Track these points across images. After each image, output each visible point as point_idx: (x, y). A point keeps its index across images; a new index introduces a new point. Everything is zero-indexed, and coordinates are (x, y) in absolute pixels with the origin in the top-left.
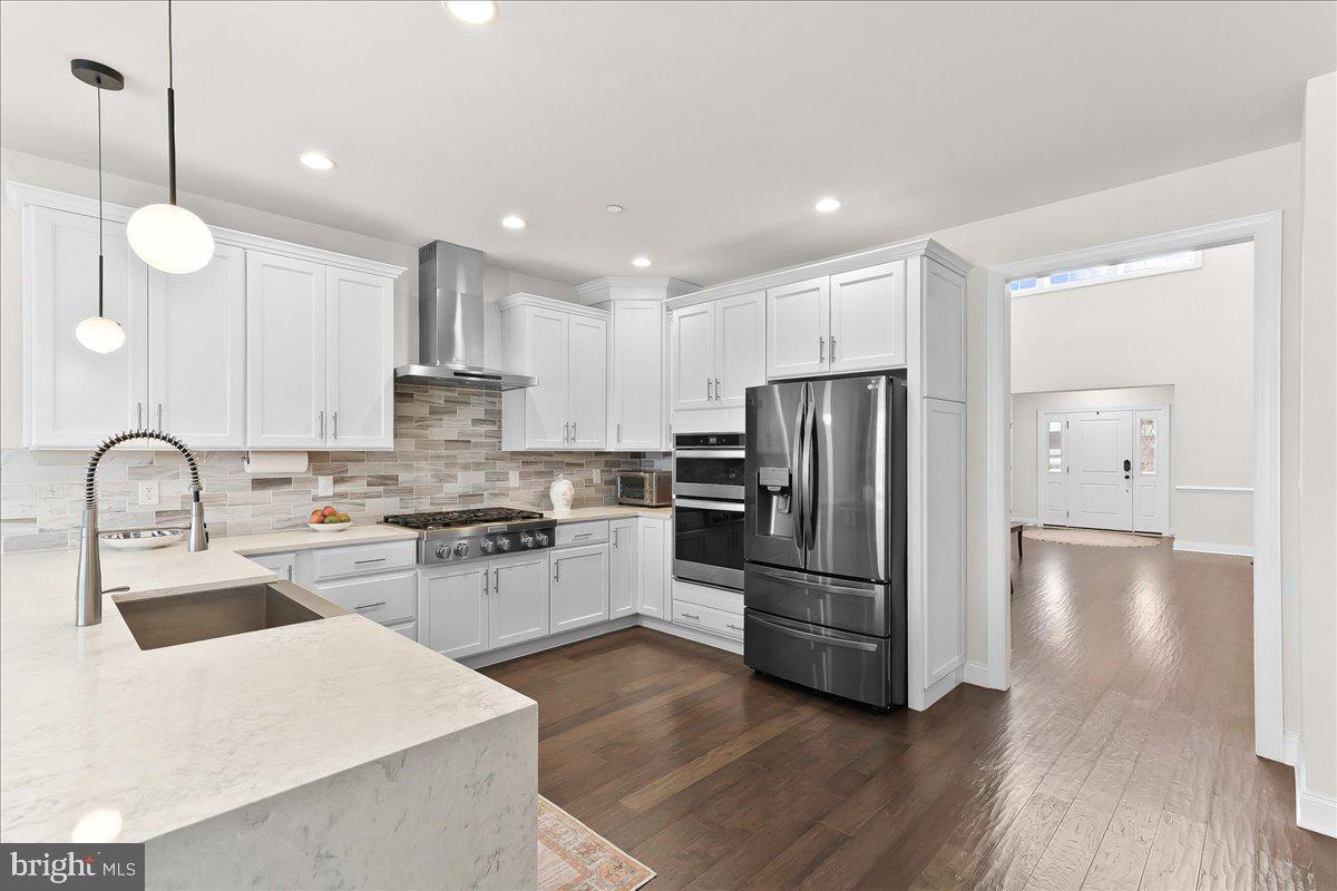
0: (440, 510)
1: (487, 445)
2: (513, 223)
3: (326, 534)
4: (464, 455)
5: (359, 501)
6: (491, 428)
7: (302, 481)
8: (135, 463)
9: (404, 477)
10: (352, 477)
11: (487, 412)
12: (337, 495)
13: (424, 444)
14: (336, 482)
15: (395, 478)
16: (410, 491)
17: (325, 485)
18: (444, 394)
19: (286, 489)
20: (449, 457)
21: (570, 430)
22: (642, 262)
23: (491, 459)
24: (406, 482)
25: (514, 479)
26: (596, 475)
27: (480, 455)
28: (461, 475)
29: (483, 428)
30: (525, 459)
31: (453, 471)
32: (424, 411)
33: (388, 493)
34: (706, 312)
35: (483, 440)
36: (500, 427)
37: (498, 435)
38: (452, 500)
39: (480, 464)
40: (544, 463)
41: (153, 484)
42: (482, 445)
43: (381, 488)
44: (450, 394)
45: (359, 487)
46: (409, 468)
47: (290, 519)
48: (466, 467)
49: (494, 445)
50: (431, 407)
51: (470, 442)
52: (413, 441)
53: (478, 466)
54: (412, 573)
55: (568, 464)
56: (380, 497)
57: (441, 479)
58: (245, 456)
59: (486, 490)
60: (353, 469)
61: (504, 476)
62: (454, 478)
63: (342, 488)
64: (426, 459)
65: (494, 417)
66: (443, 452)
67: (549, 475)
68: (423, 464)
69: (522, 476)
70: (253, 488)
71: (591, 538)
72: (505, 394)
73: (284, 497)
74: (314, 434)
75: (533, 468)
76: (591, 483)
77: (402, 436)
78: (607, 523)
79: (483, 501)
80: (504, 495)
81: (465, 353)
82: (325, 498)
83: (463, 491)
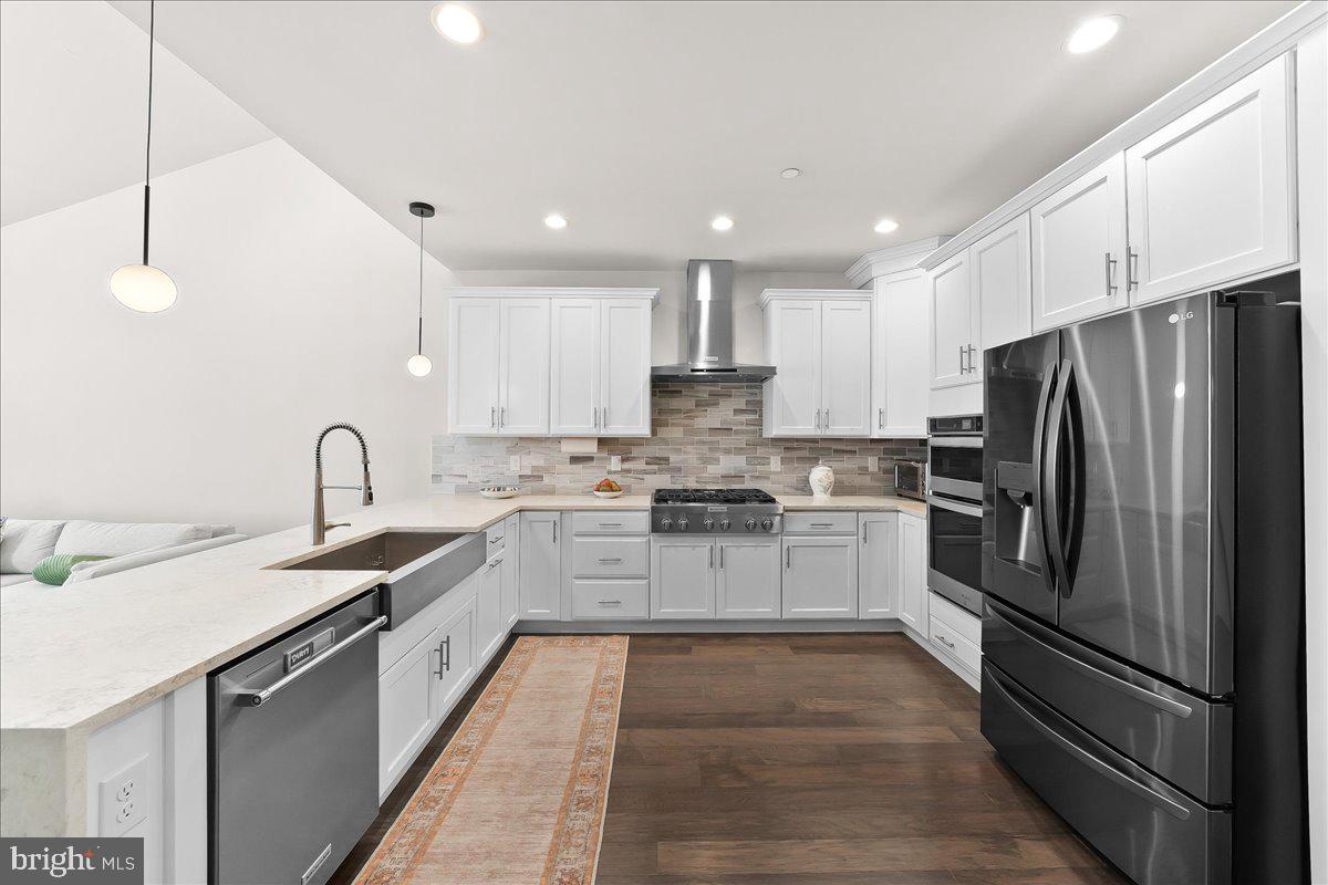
1: (747, 432)
2: (722, 224)
3: (602, 500)
4: (725, 441)
5: (641, 476)
6: (752, 417)
7: (601, 459)
8: (509, 444)
9: (673, 458)
10: (634, 457)
11: (748, 403)
12: (623, 471)
13: (690, 431)
14: (623, 460)
15: (667, 459)
16: (679, 470)
17: (615, 463)
18: (707, 389)
19: (590, 464)
20: (712, 443)
21: (823, 417)
22: (886, 226)
23: (753, 445)
24: (676, 462)
25: (775, 464)
26: (872, 463)
27: (742, 440)
28: (722, 458)
29: (744, 417)
30: (788, 445)
31: (716, 455)
32: (691, 404)
33: (662, 471)
34: (961, 263)
35: (744, 427)
36: (761, 416)
37: (759, 422)
38: (715, 480)
39: (741, 449)
40: (806, 450)
41: (517, 457)
42: (743, 432)
43: (656, 467)
44: (712, 388)
45: (640, 465)
46: (679, 451)
48: (727, 451)
49: (754, 432)
50: (697, 401)
51: (731, 429)
52: (682, 429)
53: (739, 451)
54: (645, 539)
55: (836, 451)
56: (656, 473)
57: (706, 461)
58: (559, 440)
59: (747, 473)
60: (636, 451)
61: (765, 461)
62: (718, 460)
63: (627, 466)
64: (693, 444)
65: (756, 407)
66: (707, 438)
67: (814, 461)
68: (689, 448)
69: (783, 461)
70: (571, 463)
71: (832, 529)
72: (765, 385)
73: (588, 471)
74: (592, 425)
75: (796, 454)
76: (864, 470)
77: (673, 425)
78: (855, 514)
79: (743, 483)
80: (765, 478)
81: (711, 352)
82: (615, 472)
83: (724, 472)
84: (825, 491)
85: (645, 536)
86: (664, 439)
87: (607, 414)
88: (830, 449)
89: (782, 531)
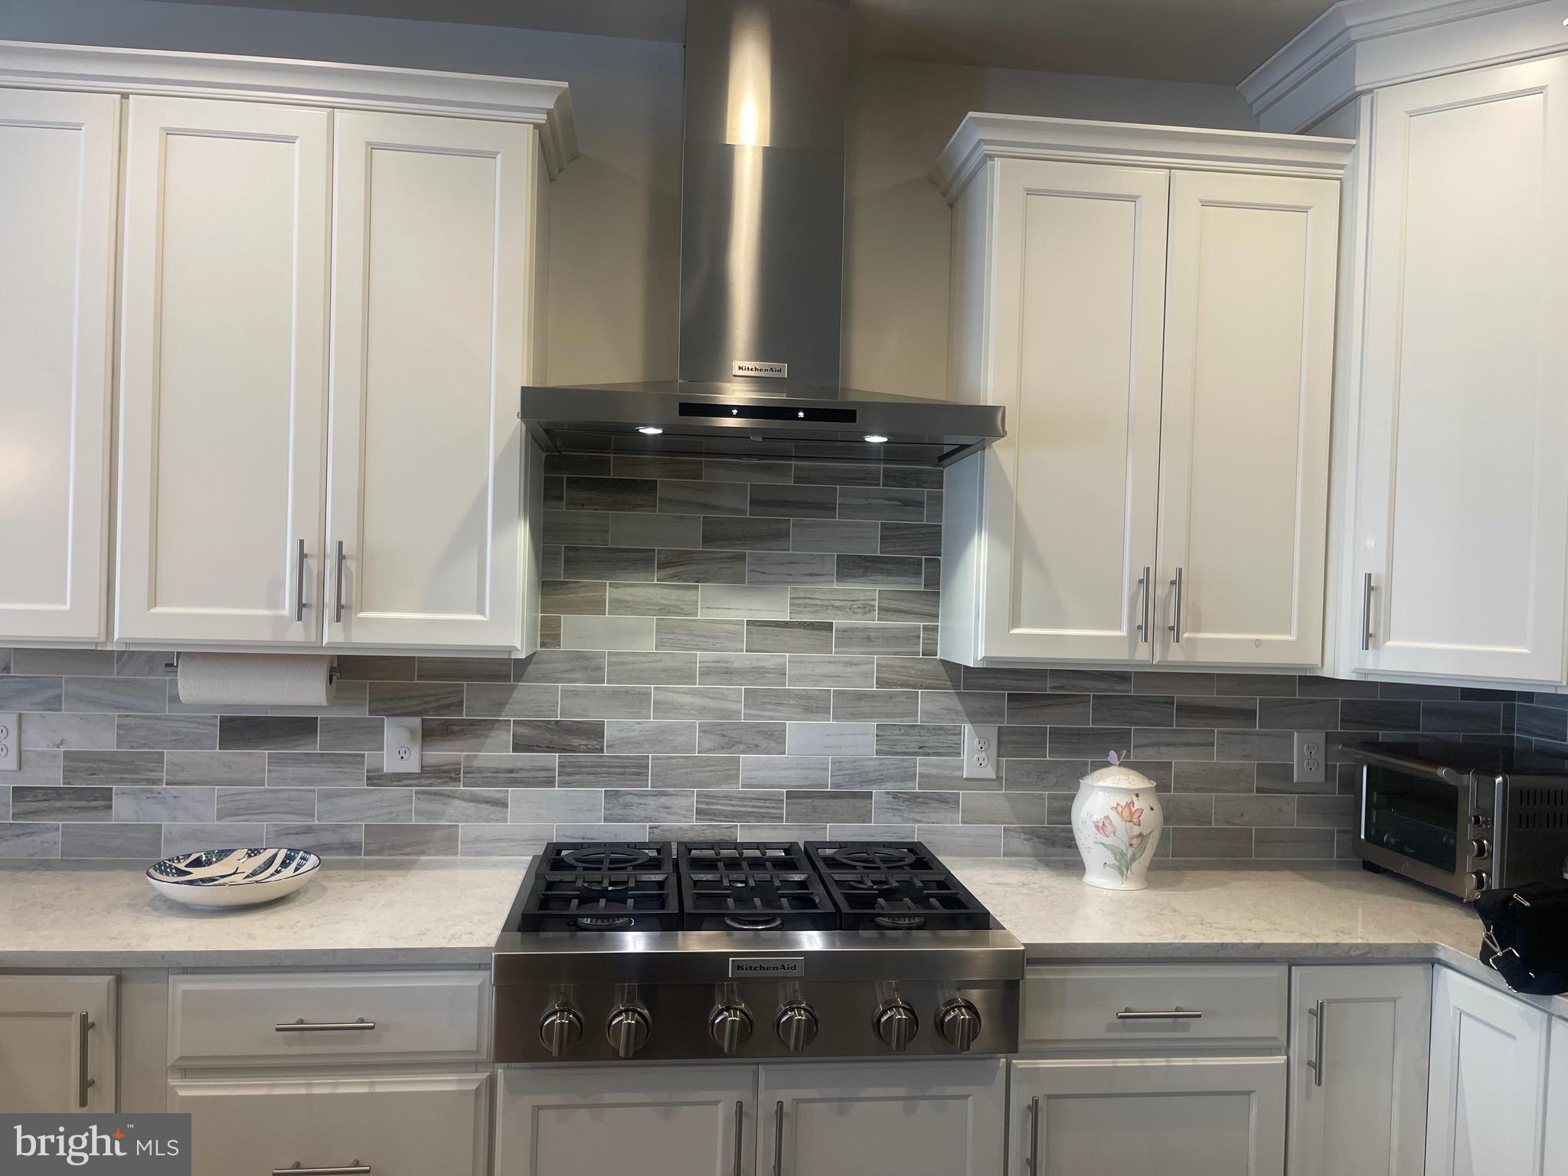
0: (726, 836)
1: (886, 636)
5: (494, 791)
6: (903, 584)
7: (343, 730)
9: (616, 726)
10: (471, 723)
11: (889, 534)
12: (426, 772)
13: (680, 632)
14: (428, 733)
15: (594, 732)
16: (636, 770)
17: (397, 743)
18: (750, 480)
19: (302, 748)
20: (760, 672)
21: (1161, 597)
23: (900, 683)
24: (627, 743)
25: (975, 752)
26: (1305, 751)
27: (863, 667)
28: (798, 731)
29: (876, 587)
31: (773, 716)
32: (687, 531)
33: (571, 775)
38: (762, 807)
39: (861, 696)
42: (867, 638)
43: (554, 759)
44: (766, 479)
45: (493, 751)
46: (637, 701)
47: (308, 830)
48: (813, 706)
49: (909, 638)
50: (708, 522)
51: (828, 627)
52: (650, 621)
53: (852, 705)
56: (549, 783)
57: (734, 738)
59: (879, 781)
61: (941, 740)
62: (774, 737)
63: (443, 754)
66: (741, 658)
69: (1006, 743)
70: (224, 742)
71: (1198, 1029)
72: (949, 472)
73: (291, 771)
74: (288, 608)
75: (1049, 720)
76: (1275, 778)
77: (620, 606)
78: (1278, 972)
79: (865, 817)
80: (943, 800)
81: (767, 345)
82: (399, 778)
83: (796, 779)
84: (1123, 865)
85: (475, 1066)
86: (579, 656)
87: (350, 565)
88: (1169, 702)
89: (1010, 1040)
